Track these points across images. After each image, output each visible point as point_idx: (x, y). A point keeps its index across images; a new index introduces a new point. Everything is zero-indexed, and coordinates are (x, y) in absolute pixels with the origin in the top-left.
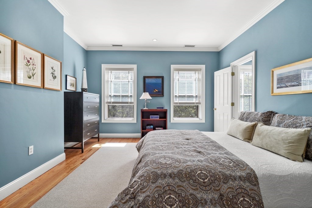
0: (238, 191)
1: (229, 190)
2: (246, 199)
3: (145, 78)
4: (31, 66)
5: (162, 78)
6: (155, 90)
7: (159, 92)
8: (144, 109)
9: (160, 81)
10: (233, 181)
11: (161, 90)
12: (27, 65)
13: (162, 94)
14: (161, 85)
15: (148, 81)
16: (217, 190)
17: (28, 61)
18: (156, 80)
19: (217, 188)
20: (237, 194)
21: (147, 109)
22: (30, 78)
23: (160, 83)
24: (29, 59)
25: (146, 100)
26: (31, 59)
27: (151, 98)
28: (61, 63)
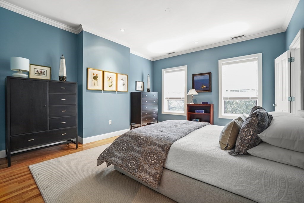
0: (153, 151)
1: (149, 149)
2: (154, 156)
3: (193, 76)
4: (110, 81)
5: (210, 74)
6: (203, 86)
7: (206, 88)
8: (190, 104)
9: (207, 77)
10: (154, 146)
11: (208, 86)
12: (109, 81)
13: (210, 89)
14: (209, 81)
15: (196, 78)
16: (144, 148)
17: (109, 79)
18: (203, 76)
19: (144, 147)
20: (152, 152)
21: (193, 104)
22: (110, 87)
23: (208, 79)
24: (110, 78)
25: (192, 95)
26: (110, 77)
27: (197, 94)
28: (128, 76)
